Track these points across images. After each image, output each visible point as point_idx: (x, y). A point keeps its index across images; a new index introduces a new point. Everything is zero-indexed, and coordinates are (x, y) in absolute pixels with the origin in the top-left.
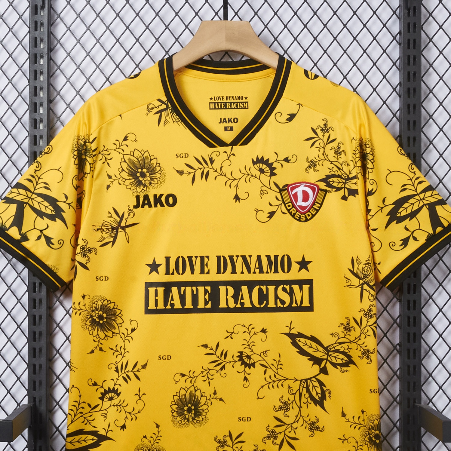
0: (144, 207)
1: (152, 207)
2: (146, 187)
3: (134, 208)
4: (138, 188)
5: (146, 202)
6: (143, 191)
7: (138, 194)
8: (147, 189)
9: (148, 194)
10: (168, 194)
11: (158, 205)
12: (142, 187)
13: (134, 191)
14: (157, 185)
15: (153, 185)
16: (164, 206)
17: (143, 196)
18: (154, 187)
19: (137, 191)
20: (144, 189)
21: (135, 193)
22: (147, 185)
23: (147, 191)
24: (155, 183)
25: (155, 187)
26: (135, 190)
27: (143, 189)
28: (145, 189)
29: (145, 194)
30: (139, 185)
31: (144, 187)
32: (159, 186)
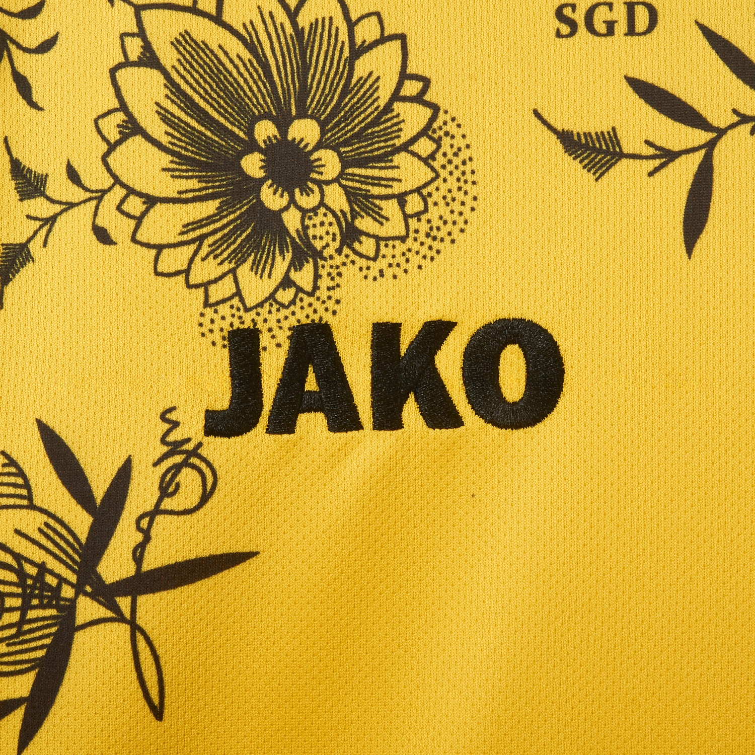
0: (289, 428)
1: (358, 426)
2: (309, 268)
3: (210, 431)
4: (244, 271)
5: (311, 384)
6: (285, 296)
7: (248, 318)
8: (324, 282)
9: (328, 318)
10: (491, 318)
11: (411, 411)
12: (281, 265)
13: (218, 292)
14: (401, 247)
15: (367, 246)
16: (455, 421)
17: (283, 336)
18: (376, 266)
19: (238, 293)
20: (293, 275)
21: (224, 309)
22: (318, 244)
23: (323, 293)
24: (382, 232)
25: (382, 263)
26: (225, 288)
27: (286, 282)
28: (304, 277)
29: (301, 315)
30: (258, 248)
31: (297, 263)
32: (415, 260)
